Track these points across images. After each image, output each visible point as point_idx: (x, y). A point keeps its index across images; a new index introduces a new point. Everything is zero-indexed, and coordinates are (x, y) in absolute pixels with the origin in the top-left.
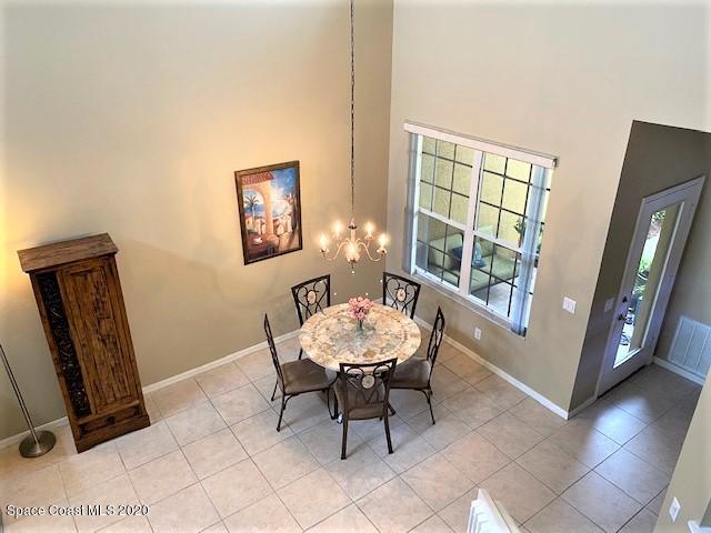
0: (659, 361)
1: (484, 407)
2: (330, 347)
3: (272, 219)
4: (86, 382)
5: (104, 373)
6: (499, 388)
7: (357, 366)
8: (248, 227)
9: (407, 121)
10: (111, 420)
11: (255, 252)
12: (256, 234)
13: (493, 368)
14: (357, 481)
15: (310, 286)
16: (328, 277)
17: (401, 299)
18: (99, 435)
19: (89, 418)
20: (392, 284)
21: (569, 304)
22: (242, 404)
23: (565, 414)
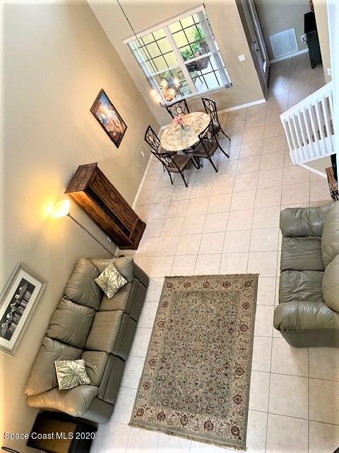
0: (273, 61)
1: (238, 122)
2: (182, 142)
3: (112, 121)
4: (122, 222)
5: (124, 214)
6: (236, 114)
7: (202, 133)
8: (108, 131)
9: (123, 40)
10: (136, 231)
11: (117, 140)
12: (112, 132)
13: (226, 110)
14: (229, 172)
15: (147, 135)
16: (150, 127)
17: (180, 112)
18: (137, 239)
19: (131, 234)
20: (172, 109)
21: (242, 58)
22: (164, 195)
23: (264, 100)
